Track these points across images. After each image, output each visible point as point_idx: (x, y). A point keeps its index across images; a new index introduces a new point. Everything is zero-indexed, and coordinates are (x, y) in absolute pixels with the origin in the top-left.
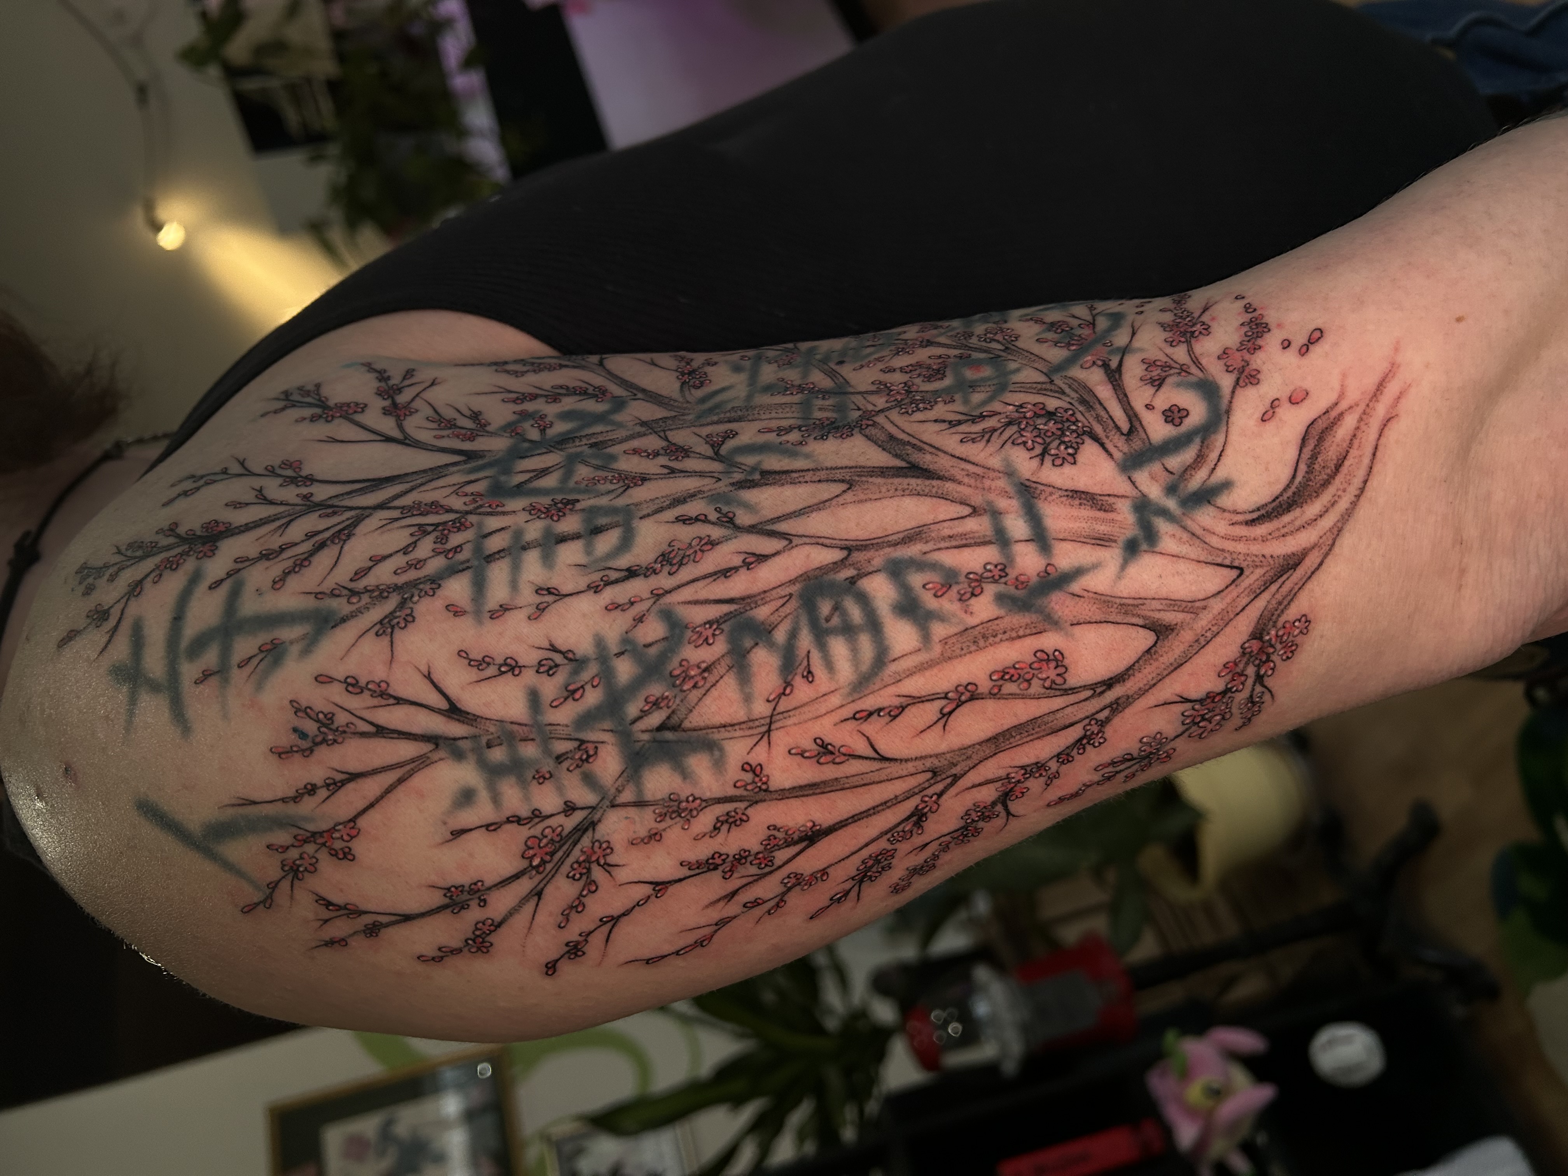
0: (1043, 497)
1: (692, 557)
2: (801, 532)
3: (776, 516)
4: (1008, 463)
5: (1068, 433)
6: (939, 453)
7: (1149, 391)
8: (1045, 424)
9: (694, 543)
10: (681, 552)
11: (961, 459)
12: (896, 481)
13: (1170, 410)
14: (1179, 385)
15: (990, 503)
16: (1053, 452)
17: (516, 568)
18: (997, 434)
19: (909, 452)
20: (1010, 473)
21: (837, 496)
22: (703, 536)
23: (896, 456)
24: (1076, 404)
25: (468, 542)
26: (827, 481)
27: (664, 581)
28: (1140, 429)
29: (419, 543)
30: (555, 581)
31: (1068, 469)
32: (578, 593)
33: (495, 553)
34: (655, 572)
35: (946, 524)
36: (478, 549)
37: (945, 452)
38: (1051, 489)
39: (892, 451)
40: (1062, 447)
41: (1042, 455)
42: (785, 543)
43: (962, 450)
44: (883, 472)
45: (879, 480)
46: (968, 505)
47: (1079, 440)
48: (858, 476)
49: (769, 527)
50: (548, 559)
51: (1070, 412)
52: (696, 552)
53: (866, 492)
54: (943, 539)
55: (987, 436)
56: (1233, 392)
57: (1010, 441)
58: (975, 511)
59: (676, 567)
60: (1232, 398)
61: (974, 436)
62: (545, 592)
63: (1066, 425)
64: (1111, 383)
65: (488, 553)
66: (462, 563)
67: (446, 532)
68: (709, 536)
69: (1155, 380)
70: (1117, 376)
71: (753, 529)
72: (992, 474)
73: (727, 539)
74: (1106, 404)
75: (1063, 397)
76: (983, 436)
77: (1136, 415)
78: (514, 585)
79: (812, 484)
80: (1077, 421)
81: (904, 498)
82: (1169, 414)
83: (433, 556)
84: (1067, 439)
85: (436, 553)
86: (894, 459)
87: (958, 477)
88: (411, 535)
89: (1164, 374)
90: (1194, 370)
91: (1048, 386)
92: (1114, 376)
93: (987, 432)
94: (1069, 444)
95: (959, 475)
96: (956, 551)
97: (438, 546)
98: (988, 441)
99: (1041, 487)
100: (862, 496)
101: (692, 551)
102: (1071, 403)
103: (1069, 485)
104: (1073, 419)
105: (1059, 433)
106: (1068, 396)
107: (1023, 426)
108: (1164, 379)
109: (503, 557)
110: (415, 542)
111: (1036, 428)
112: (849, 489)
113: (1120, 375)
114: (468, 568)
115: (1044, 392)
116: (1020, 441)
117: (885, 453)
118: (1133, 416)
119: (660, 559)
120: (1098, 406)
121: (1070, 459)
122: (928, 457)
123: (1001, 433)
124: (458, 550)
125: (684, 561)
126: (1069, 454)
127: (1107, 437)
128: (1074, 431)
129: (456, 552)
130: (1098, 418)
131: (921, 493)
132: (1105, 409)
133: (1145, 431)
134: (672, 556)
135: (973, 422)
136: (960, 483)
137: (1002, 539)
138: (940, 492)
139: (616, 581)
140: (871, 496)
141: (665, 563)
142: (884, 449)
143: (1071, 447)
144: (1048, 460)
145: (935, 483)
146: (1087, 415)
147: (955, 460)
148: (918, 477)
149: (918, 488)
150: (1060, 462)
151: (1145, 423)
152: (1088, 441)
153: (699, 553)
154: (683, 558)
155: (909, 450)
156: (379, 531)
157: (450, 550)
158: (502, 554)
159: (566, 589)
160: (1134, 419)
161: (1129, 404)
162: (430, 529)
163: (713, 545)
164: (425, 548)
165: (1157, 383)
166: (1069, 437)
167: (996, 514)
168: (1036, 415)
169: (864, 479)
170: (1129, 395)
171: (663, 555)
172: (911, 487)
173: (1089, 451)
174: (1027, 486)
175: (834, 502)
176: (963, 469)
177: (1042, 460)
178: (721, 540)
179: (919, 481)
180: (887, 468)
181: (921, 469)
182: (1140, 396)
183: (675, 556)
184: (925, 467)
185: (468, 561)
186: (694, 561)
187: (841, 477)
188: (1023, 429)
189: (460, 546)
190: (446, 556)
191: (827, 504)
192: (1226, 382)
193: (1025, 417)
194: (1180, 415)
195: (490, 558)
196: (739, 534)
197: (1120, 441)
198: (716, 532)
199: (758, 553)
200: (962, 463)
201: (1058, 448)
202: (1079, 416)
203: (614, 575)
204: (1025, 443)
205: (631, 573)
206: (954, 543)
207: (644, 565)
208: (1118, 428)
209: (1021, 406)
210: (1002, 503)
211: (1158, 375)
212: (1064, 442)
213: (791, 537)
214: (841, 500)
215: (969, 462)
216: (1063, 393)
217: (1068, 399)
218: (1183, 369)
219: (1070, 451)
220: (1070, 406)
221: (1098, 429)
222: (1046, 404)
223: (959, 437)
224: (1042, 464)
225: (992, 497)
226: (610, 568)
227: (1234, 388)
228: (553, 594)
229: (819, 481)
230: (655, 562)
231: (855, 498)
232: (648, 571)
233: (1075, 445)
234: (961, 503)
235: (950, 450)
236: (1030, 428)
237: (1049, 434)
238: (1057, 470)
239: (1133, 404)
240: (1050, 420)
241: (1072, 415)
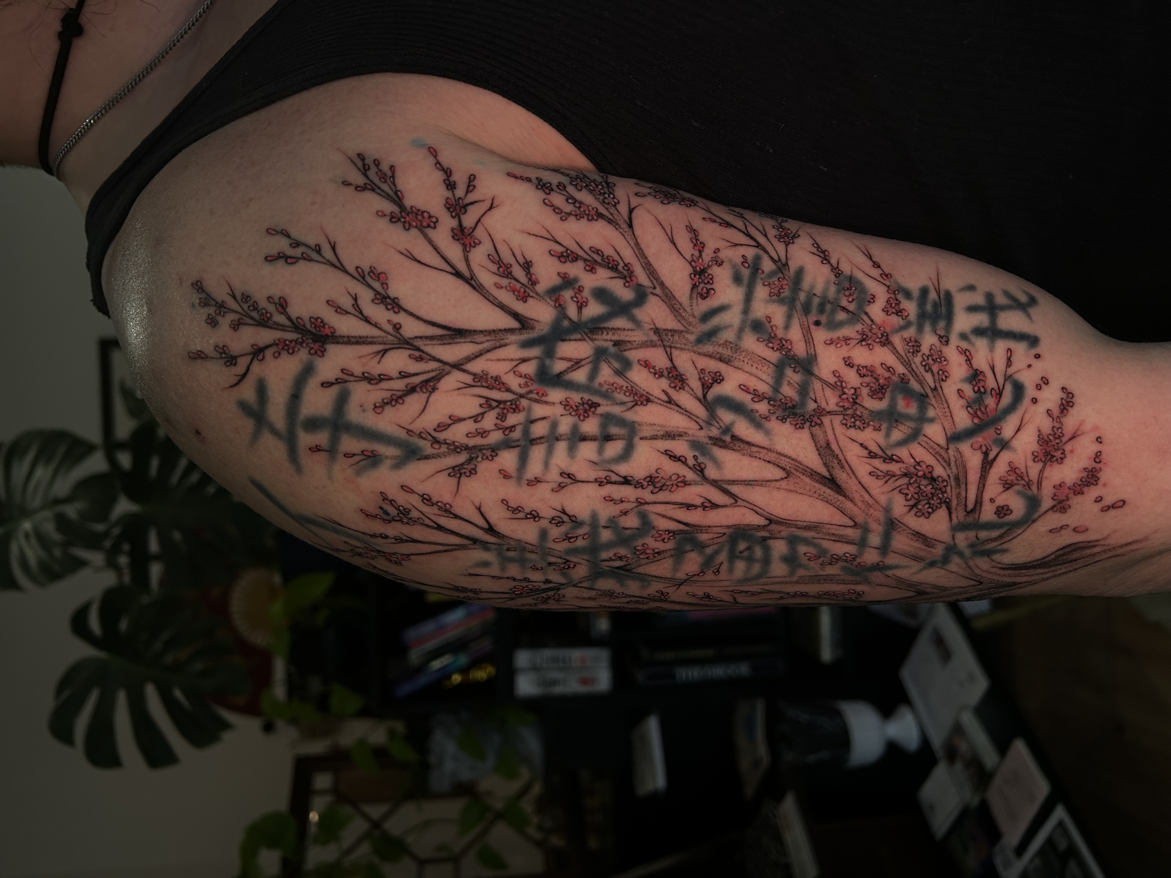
0: (898, 530)
1: (670, 487)
2: (744, 498)
3: (732, 479)
4: (890, 502)
5: (935, 499)
6: (853, 476)
7: (1000, 488)
8: (925, 487)
9: (674, 478)
10: (663, 481)
11: (864, 488)
12: (817, 485)
13: (1002, 507)
14: (1019, 493)
15: (866, 523)
16: (920, 507)
17: (550, 452)
18: (894, 479)
19: (834, 465)
20: (887, 510)
21: (776, 480)
22: (681, 475)
23: (825, 464)
24: (952, 478)
25: (520, 424)
26: (774, 464)
27: (646, 495)
28: (978, 512)
29: (485, 415)
30: (573, 469)
31: (922, 520)
32: (588, 482)
33: (537, 439)
34: (642, 487)
35: (834, 527)
36: (526, 432)
37: (856, 477)
38: (906, 528)
39: (824, 459)
40: (927, 506)
41: (913, 507)
42: (732, 501)
43: (867, 480)
44: (813, 474)
45: (807, 480)
46: (854, 521)
47: (939, 506)
48: (796, 470)
49: (725, 486)
50: (572, 450)
51: (945, 484)
52: (673, 485)
53: (796, 485)
54: (829, 534)
55: (887, 478)
56: (1046, 512)
57: (899, 489)
58: (856, 525)
59: (657, 490)
60: (1043, 514)
61: (880, 473)
62: (566, 476)
63: (938, 492)
64: (982, 471)
65: (533, 436)
66: (515, 441)
67: (505, 411)
68: (684, 476)
69: (1007, 484)
70: (988, 467)
71: (715, 483)
72: (877, 506)
73: (696, 483)
74: (969, 487)
75: (947, 468)
76: (885, 477)
77: (981, 502)
78: (546, 464)
79: (763, 462)
80: (945, 492)
81: (817, 500)
82: (1000, 509)
83: (494, 430)
84: (932, 502)
85: (498, 428)
86: (822, 466)
87: (857, 500)
88: (481, 405)
89: (1016, 482)
90: (1034, 488)
91: (943, 452)
92: (987, 464)
93: (888, 475)
94: (932, 506)
95: (857, 498)
96: (832, 542)
97: (499, 422)
98: (886, 482)
99: (901, 525)
100: (792, 488)
101: (671, 483)
102: (949, 476)
103: (918, 528)
104: (944, 490)
105: (930, 496)
106: (951, 469)
107: (912, 482)
108: (1012, 486)
109: (542, 443)
110: (483, 414)
111: (919, 487)
112: (786, 478)
113: (990, 467)
114: (518, 446)
115: (938, 457)
116: (905, 492)
117: (819, 457)
118: (979, 502)
119: (648, 479)
120: (963, 486)
121: (927, 515)
122: (844, 475)
123: (896, 480)
124: (513, 429)
125: (664, 488)
126: (928, 512)
127: (956, 509)
128: (940, 499)
129: (511, 431)
130: (958, 495)
131: (829, 501)
132: (966, 490)
133: (980, 513)
134: (656, 480)
135: (884, 461)
136: (855, 505)
137: (862, 543)
138: (841, 506)
139: (615, 483)
140: (798, 489)
141: (650, 483)
142: (819, 454)
143: (932, 508)
144: (915, 510)
145: (841, 498)
146: (953, 489)
147: (860, 486)
148: (832, 490)
149: (829, 498)
150: (921, 514)
151: (983, 509)
152: (944, 506)
153: (675, 486)
154: (663, 485)
155: (836, 465)
156: (457, 392)
157: (507, 428)
158: (542, 441)
159: (580, 476)
160: (978, 505)
161: (982, 493)
162: (494, 404)
163: (685, 484)
164: (489, 421)
165: (1007, 486)
166: (935, 502)
167: (866, 530)
168: (924, 476)
169: (798, 474)
170: (986, 487)
171: (650, 477)
172: (825, 495)
173: (942, 513)
174: (893, 522)
175: (773, 484)
176: (861, 496)
177: (911, 510)
178: (692, 482)
179: (832, 493)
180: (816, 472)
181: (837, 484)
182: (993, 489)
183: (658, 482)
184: (840, 484)
185: (518, 440)
186: (670, 491)
187: (783, 465)
188: (910, 484)
189: (514, 426)
190: (504, 432)
191: (768, 483)
192: (1047, 503)
193: (917, 475)
194: (1006, 512)
195: (533, 442)
196: (705, 483)
197: (962, 514)
198: (690, 475)
199: (713, 501)
200: (863, 490)
201: (924, 506)
202: (948, 488)
203: (614, 478)
204: (907, 494)
205: (626, 481)
206: (833, 538)
207: (637, 478)
208: (966, 505)
209: (918, 463)
210: (874, 526)
211: (1011, 480)
212: (929, 503)
213: (737, 499)
214: (778, 484)
215: (867, 492)
216: (949, 465)
217: (949, 472)
218: (1028, 485)
219: (930, 510)
220: (947, 478)
221: (954, 503)
222: (935, 469)
223: (870, 469)
224: (909, 512)
225: (870, 520)
226: (612, 472)
227: (1049, 510)
228: (571, 478)
229: (769, 462)
230: (644, 480)
231: (787, 487)
232: (638, 485)
233: (934, 508)
234: (850, 518)
235: (860, 478)
236: (916, 485)
237: (924, 494)
238: (915, 518)
239: (985, 494)
240: (931, 484)
241: (945, 486)
